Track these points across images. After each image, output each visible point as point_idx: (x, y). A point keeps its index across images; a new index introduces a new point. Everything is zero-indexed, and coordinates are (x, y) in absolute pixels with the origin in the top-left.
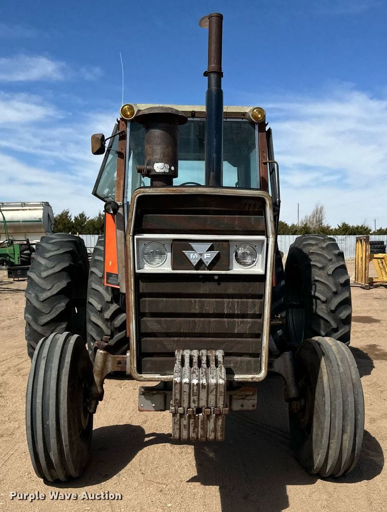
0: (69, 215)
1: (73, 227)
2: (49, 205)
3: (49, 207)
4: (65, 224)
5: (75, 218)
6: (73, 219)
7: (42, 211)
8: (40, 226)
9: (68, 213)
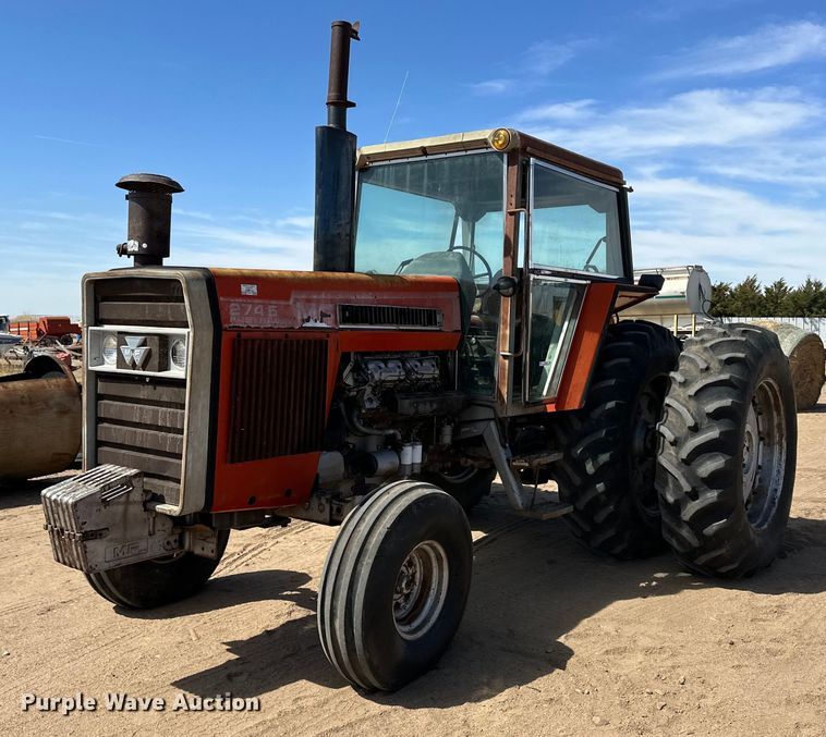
0: (756, 284)
1: (759, 304)
2: (702, 271)
3: (701, 274)
4: (747, 299)
5: (767, 289)
6: (763, 293)
7: (686, 281)
8: (682, 305)
9: (755, 281)
